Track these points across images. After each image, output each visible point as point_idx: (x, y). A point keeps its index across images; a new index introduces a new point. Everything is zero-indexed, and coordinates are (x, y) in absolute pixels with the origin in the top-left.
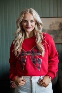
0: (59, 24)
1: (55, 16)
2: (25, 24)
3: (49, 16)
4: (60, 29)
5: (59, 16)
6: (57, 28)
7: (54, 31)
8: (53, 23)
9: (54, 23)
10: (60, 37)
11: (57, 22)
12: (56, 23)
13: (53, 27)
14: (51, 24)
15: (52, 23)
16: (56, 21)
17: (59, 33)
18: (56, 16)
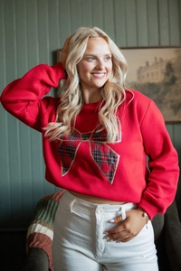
0: (164, 67)
1: (151, 45)
2: (91, 65)
3: (135, 45)
4: (168, 80)
5: (163, 44)
6: (158, 77)
7: (151, 86)
8: (147, 63)
9: (150, 64)
10: (169, 105)
11: (158, 61)
12: (157, 63)
13: (148, 75)
14: (141, 68)
15: (144, 65)
16: (156, 59)
17: (164, 94)
18: (157, 44)
